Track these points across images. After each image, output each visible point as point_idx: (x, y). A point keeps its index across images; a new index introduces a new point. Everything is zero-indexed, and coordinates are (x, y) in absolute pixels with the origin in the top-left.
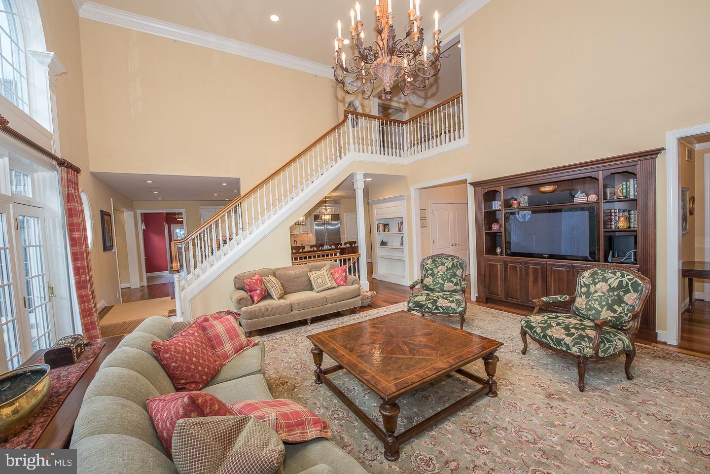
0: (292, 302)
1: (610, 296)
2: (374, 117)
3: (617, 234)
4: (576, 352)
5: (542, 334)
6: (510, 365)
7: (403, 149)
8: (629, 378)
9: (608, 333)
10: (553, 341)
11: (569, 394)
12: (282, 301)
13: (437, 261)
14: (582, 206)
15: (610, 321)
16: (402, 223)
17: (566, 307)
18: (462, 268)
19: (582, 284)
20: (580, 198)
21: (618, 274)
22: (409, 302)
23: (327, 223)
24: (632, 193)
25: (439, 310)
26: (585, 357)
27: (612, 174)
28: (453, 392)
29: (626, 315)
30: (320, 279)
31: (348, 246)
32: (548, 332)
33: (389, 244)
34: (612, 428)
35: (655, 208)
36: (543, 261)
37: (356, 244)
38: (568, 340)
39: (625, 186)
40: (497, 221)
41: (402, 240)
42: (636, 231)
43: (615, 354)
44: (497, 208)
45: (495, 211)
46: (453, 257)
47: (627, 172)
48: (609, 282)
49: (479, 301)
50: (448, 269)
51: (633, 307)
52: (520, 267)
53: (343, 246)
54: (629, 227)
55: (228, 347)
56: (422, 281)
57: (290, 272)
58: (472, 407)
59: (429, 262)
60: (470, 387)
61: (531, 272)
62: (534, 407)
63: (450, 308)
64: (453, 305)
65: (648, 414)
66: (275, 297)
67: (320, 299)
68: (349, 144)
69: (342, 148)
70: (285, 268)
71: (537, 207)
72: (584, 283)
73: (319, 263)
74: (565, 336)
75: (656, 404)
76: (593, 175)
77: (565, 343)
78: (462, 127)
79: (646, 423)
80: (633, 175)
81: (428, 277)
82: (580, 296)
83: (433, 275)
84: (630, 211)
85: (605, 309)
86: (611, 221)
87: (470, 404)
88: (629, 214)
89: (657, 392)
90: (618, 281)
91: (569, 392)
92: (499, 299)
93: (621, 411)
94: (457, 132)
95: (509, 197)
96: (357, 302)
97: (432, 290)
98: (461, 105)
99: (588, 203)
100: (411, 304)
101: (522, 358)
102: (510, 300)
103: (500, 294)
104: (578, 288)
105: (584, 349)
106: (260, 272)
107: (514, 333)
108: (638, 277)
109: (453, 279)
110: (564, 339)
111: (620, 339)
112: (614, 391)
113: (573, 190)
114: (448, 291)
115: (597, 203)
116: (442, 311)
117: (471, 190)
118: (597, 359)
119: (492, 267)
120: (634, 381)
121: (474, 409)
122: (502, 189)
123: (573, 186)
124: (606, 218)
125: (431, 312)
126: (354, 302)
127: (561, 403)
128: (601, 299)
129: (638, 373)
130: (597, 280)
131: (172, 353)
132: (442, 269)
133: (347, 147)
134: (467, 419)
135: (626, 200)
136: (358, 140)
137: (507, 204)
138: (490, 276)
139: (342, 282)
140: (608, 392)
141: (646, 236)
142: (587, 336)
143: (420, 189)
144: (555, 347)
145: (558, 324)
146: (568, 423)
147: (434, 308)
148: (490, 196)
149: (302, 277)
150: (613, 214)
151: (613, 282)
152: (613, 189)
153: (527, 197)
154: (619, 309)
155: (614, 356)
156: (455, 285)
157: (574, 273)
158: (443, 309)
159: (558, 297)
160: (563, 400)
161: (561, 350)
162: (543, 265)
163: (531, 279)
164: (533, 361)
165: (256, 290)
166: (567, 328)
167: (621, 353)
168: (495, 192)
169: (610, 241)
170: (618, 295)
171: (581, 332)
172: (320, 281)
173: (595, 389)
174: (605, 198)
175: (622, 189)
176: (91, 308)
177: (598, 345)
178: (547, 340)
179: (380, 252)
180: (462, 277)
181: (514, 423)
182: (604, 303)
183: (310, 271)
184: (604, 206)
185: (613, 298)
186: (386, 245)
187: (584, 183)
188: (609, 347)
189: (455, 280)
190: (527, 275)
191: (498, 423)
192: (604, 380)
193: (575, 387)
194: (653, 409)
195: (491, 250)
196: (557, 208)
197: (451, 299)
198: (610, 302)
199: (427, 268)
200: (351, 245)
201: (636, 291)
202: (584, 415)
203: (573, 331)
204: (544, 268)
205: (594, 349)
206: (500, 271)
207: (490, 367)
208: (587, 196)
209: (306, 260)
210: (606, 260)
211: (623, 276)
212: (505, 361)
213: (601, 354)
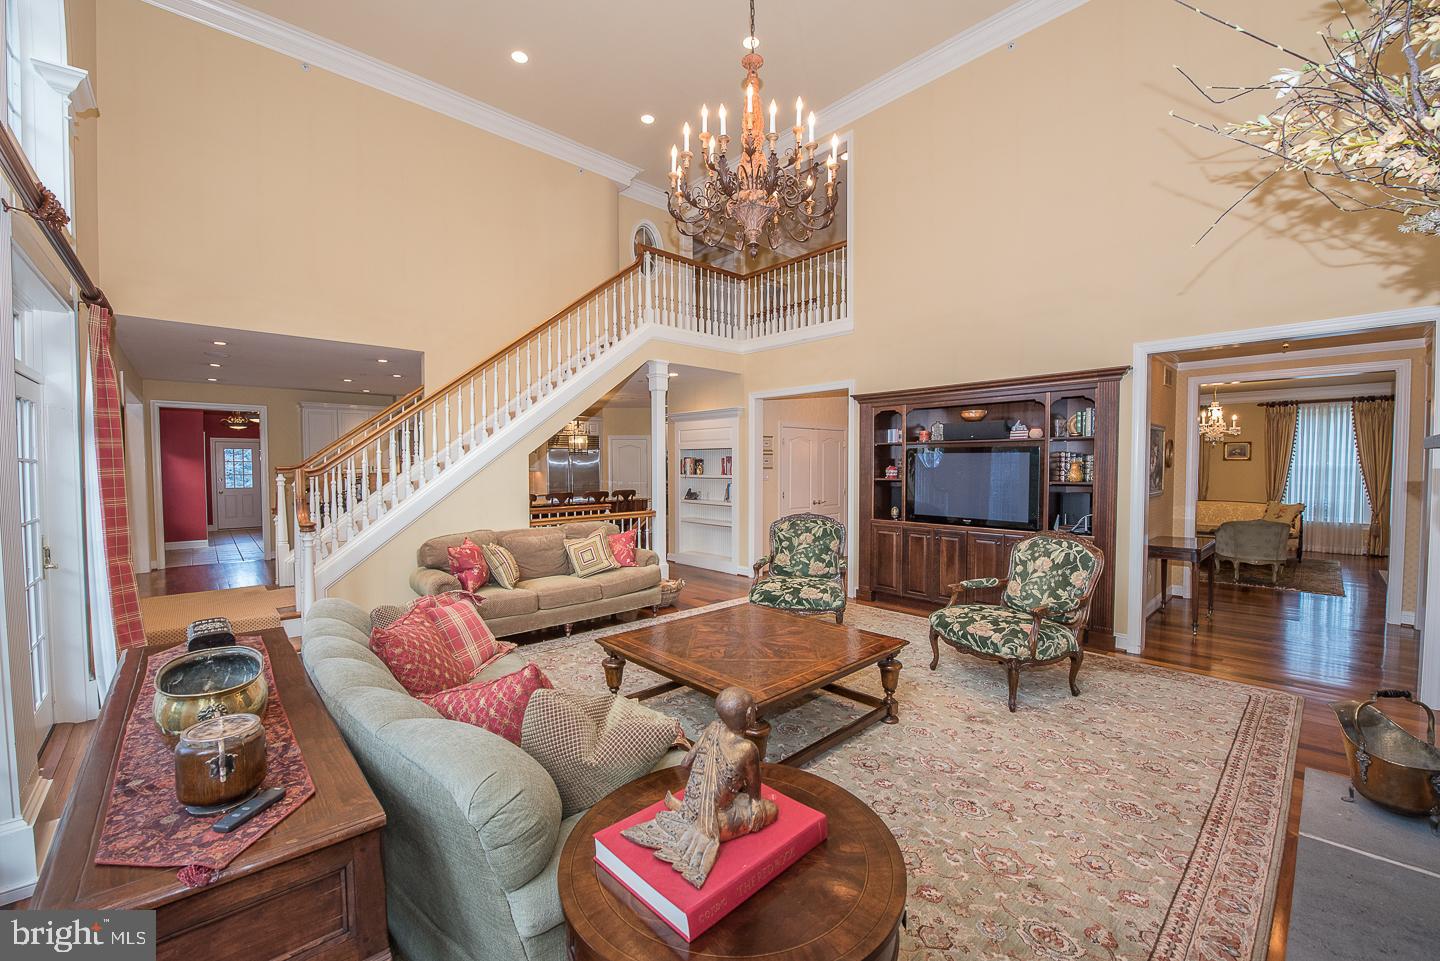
0: (540, 593)
1: (1054, 577)
2: (684, 261)
3: (1068, 490)
4: (1007, 654)
5: (960, 633)
6: (914, 684)
7: (738, 325)
8: (1075, 693)
9: (1049, 627)
10: (976, 642)
11: (996, 717)
12: (518, 591)
13: (798, 525)
14: (1020, 444)
15: (1052, 608)
16: (729, 459)
17: (994, 596)
18: (840, 538)
19: (1018, 560)
20: (1018, 432)
21: (1065, 544)
22: (753, 592)
23: (577, 453)
24: (1089, 429)
25: (803, 605)
26: (1018, 661)
27: (1063, 398)
28: (833, 721)
29: (1072, 601)
30: (589, 553)
31: (621, 498)
32: (970, 629)
33: (703, 497)
34: (1050, 751)
35: (1117, 453)
36: (962, 529)
37: (634, 495)
38: (996, 638)
39: (1079, 418)
40: (892, 463)
41: (728, 490)
42: (1092, 486)
43: (1057, 657)
44: (894, 442)
45: (890, 446)
46: (825, 519)
47: (1083, 397)
48: (1052, 557)
49: (861, 598)
50: (817, 539)
51: (1082, 590)
52: (927, 539)
53: (610, 498)
54: (1084, 480)
55: (473, 651)
56: (772, 559)
57: (530, 538)
58: (863, 737)
59: (785, 526)
60: (856, 712)
61: (944, 547)
62: (950, 732)
63: (821, 602)
64: (826, 597)
65: (1094, 733)
66: (507, 583)
67: (591, 588)
68: (644, 306)
69: (624, 320)
70: (516, 531)
71: (953, 445)
72: (1020, 559)
73: (584, 524)
74: (992, 633)
75: (1105, 722)
76: (1037, 398)
77: (992, 642)
78: (843, 299)
79: (1091, 742)
80: (1090, 402)
81: (782, 552)
82: (1015, 579)
83: (790, 548)
84: (1085, 455)
85: (1047, 594)
86: (1060, 471)
87: (860, 733)
88: (1085, 461)
89: (1108, 708)
90: (1063, 554)
91: (996, 713)
92: (892, 593)
93: (1062, 732)
94: (834, 307)
95: (914, 423)
96: (654, 596)
97: (789, 575)
98: (843, 261)
99: (1030, 440)
100: (756, 597)
101: (930, 675)
102: (911, 594)
103: (894, 585)
104: (1012, 566)
105: (1016, 648)
106: (473, 535)
107: (918, 643)
108: (1089, 548)
109: (824, 556)
110: (990, 637)
111: (1064, 636)
112: (1054, 710)
113: (1009, 419)
114: (816, 576)
115: (1042, 441)
116: (808, 606)
117: (854, 408)
118: (1035, 663)
119: (883, 539)
120: (1081, 697)
121: (867, 740)
122: (904, 409)
123: (1009, 412)
124: (1054, 465)
125: (790, 609)
126: (650, 596)
127: (985, 727)
128: (1041, 581)
129: (1087, 687)
130: (1037, 555)
131: (406, 647)
132: (806, 538)
133: (640, 311)
134: (858, 751)
135: (1080, 438)
136: (660, 302)
137: (912, 437)
138: (880, 554)
139: (628, 560)
140: (1046, 712)
141: (1103, 495)
142: (1022, 631)
143: (764, 399)
144: (978, 649)
145: (984, 618)
146: (995, 748)
147: (794, 601)
148: (884, 420)
149: (552, 549)
150: (1063, 459)
151: (1058, 556)
152: (1064, 421)
153: (941, 426)
154: (1063, 594)
155: (1055, 659)
156: (827, 566)
157: (1007, 546)
158: (810, 603)
159: (984, 580)
160: (988, 723)
161: (987, 654)
162: (961, 536)
163: (944, 559)
164: (946, 678)
165: (472, 569)
166: (995, 622)
167: (1065, 655)
168: (894, 413)
169: (1058, 499)
170: (1064, 574)
171: (1013, 626)
172: (587, 556)
173: (1029, 708)
174: (1053, 435)
175: (1076, 422)
176: (133, 594)
177: (1035, 644)
178: (968, 640)
179: (686, 511)
180: (838, 553)
181: (923, 752)
182: (1045, 587)
183: (567, 538)
184: (1051, 447)
185: (1057, 579)
186: (696, 499)
187: (1026, 410)
188: (1050, 647)
189: (826, 558)
190: (938, 552)
191: (901, 753)
192: (1042, 698)
193: (1004, 707)
194: (1101, 727)
195: (883, 512)
196: (986, 445)
197: (822, 587)
198: (1053, 585)
199: (782, 537)
200: (626, 497)
201: (1085, 567)
202: (1014, 738)
203: (1003, 625)
204: (964, 539)
205: (1030, 649)
206: (897, 546)
207: (890, 677)
208: (1029, 429)
209: (555, 519)
210: (1051, 528)
211: (1070, 547)
212: (906, 680)
213: (1039, 657)
